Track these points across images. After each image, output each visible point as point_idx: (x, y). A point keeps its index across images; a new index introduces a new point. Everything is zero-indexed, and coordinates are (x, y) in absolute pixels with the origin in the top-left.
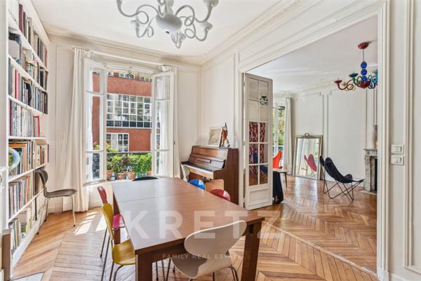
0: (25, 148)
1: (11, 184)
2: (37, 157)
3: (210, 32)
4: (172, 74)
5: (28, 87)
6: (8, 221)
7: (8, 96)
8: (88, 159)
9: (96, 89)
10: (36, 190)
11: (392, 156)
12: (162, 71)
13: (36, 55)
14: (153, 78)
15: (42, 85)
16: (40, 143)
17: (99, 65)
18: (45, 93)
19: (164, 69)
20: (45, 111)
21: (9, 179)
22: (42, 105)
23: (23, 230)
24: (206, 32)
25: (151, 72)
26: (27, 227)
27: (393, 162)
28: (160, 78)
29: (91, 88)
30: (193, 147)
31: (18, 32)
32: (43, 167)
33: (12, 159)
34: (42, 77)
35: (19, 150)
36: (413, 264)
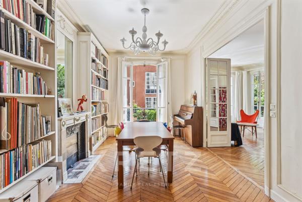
0: (98, 105)
1: (92, 119)
2: (103, 109)
3: (167, 46)
4: (166, 63)
5: (99, 79)
6: (92, 133)
7: (91, 85)
8: (124, 111)
9: (129, 75)
10: (103, 124)
11: (271, 112)
12: (161, 62)
13: (102, 64)
14: (157, 66)
15: (105, 77)
16: (104, 103)
17: (129, 63)
18: (107, 80)
19: (162, 60)
20: (107, 88)
21: (92, 117)
22: (105, 86)
23: (98, 139)
24: (165, 46)
25: (156, 62)
26: (99, 138)
27: (271, 115)
28: (161, 65)
29: (126, 76)
30: (182, 106)
31: (95, 58)
32: (106, 114)
33: (93, 110)
34: (105, 74)
35: (95, 106)
36: (280, 183)
